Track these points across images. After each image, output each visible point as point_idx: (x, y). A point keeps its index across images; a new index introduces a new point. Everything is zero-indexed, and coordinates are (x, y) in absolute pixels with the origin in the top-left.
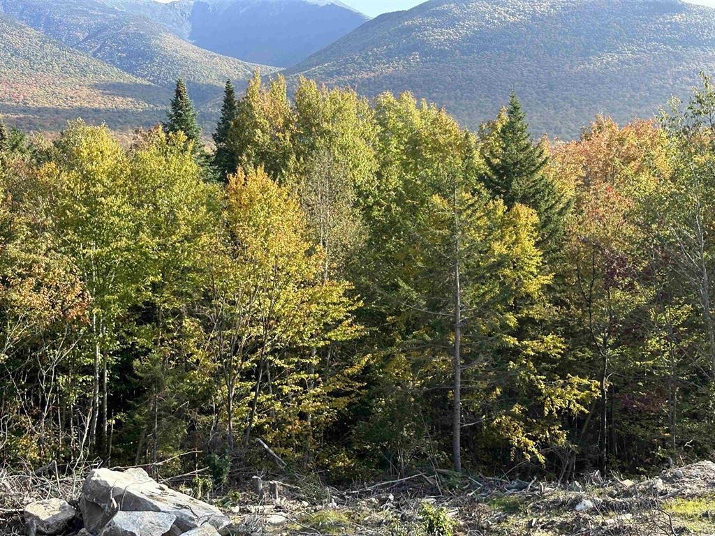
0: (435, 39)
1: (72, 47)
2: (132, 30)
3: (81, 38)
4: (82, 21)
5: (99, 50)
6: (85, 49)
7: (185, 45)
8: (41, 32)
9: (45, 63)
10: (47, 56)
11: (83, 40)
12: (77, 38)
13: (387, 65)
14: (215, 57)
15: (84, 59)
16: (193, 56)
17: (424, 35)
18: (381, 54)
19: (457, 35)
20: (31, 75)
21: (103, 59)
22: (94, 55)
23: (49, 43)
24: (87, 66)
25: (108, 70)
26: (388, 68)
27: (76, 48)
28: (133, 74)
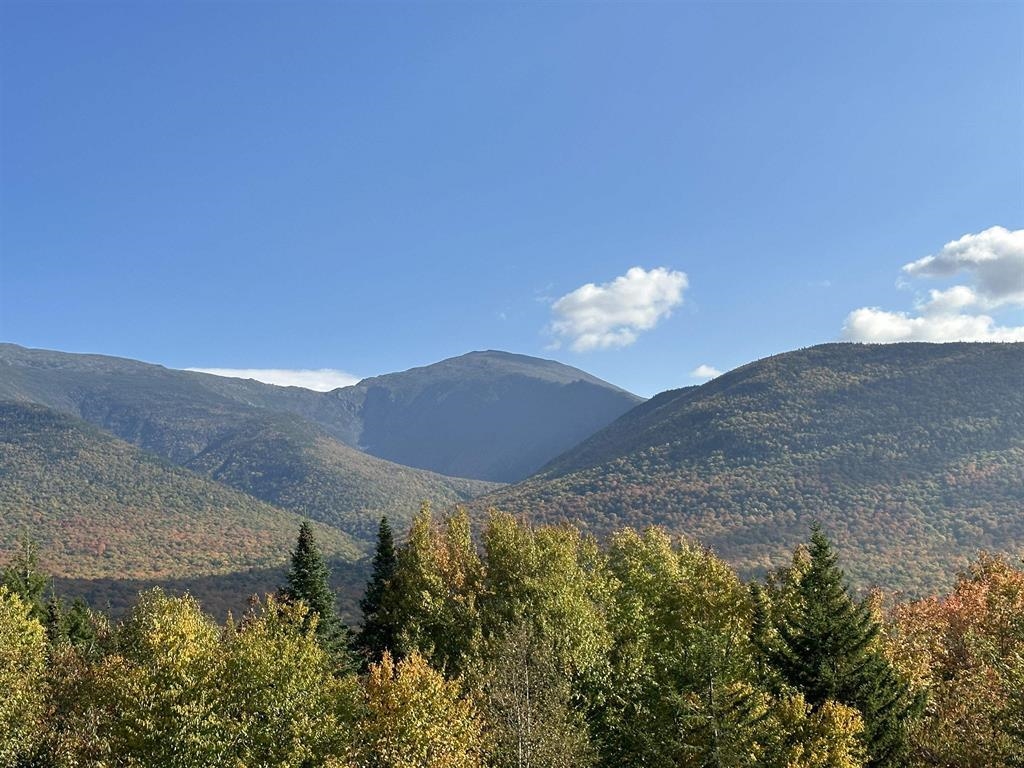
0: (750, 429)
1: (182, 466)
2: (274, 434)
3: (196, 452)
4: (198, 426)
5: (222, 469)
6: (202, 468)
7: (354, 454)
8: (136, 446)
9: (140, 492)
10: (144, 480)
11: (199, 455)
12: (190, 451)
13: (672, 473)
14: (399, 470)
15: (199, 483)
16: (365, 471)
17: (731, 423)
18: (661, 456)
19: (783, 422)
20: (117, 512)
21: (229, 481)
22: (215, 477)
23: (149, 461)
24: (203, 494)
25: (235, 497)
26: (674, 477)
27: (188, 468)
28: (273, 503)
